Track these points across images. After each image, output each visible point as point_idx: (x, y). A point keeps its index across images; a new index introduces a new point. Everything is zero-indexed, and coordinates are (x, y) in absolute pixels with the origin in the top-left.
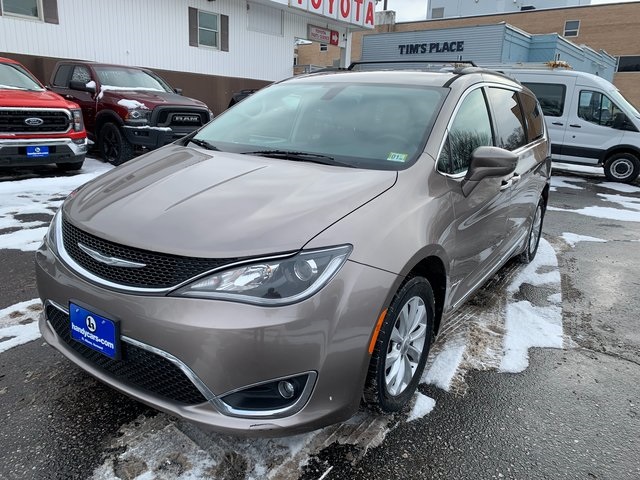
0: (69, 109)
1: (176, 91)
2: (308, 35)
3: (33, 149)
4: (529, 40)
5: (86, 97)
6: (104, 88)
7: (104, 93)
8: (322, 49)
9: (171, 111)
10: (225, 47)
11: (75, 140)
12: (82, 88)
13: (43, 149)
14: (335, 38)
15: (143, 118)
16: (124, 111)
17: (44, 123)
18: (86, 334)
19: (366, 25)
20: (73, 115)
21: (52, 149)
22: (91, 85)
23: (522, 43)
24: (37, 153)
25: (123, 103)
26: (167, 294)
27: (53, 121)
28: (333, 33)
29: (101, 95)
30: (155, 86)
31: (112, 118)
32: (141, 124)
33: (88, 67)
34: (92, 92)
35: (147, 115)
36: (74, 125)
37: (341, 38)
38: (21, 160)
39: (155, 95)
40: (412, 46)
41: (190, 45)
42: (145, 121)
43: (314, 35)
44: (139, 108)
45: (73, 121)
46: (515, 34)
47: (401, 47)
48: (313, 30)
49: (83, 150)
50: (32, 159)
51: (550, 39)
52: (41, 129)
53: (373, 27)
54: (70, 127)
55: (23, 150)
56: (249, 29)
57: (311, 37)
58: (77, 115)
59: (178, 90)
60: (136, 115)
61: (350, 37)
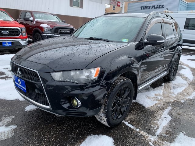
1: (63, 21)
3: (5, 43)
4: (187, 4)
7: (36, 22)
8: (113, 9)
9: (60, 28)
10: (82, 7)
11: (22, 39)
12: (27, 20)
13: (9, 43)
16: (42, 28)
20: (21, 30)
21: (13, 43)
22: (31, 19)
25: (42, 25)
27: (13, 32)
31: (38, 31)
33: (31, 12)
35: (51, 30)
36: (22, 34)
37: (121, 4)
39: (55, 23)
40: (145, 7)
41: (70, 6)
43: (112, 3)
44: (47, 27)
46: (183, 2)
47: (142, 7)
49: (26, 43)
50: (4, 47)
52: (8, 35)
55: (1, 43)
58: (24, 30)
60: (46, 30)
61: (124, 4)
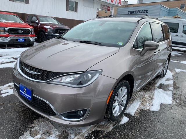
0: (30, 28)
1: (61, 24)
2: (101, 8)
3: (20, 39)
4: (169, 10)
5: (35, 25)
6: (41, 22)
7: (41, 24)
8: (106, 12)
9: (59, 29)
10: (76, 11)
11: (32, 37)
12: (34, 22)
13: (23, 39)
14: (109, 9)
15: (51, 31)
16: (46, 29)
17: (23, 32)
18: (24, 93)
19: (118, 5)
20: (31, 30)
21: (25, 40)
22: (37, 21)
23: (166, 11)
24: (21, 41)
25: (46, 27)
26: (46, 83)
27: (26, 32)
28: (108, 7)
29: (40, 24)
30: (55, 22)
31: (42, 31)
32: (51, 33)
33: (36, 16)
34: (37, 23)
35: (52, 30)
36: (31, 33)
37: (111, 9)
38: (16, 43)
39: (55, 25)
40: (132, 11)
41: (66, 10)
42: (52, 32)
43: (103, 8)
44: (50, 28)
45: (31, 32)
46: (164, 8)
47: (129, 12)
48: (103, 6)
49: (34, 40)
50: (19, 42)
51: (175, 9)
52: (22, 34)
53: (120, 6)
54: (30, 33)
55: (17, 40)
56: (83, 6)
57: (102, 8)
58: (33, 30)
59: (62, 23)
60: (49, 30)
61: (113, 9)
